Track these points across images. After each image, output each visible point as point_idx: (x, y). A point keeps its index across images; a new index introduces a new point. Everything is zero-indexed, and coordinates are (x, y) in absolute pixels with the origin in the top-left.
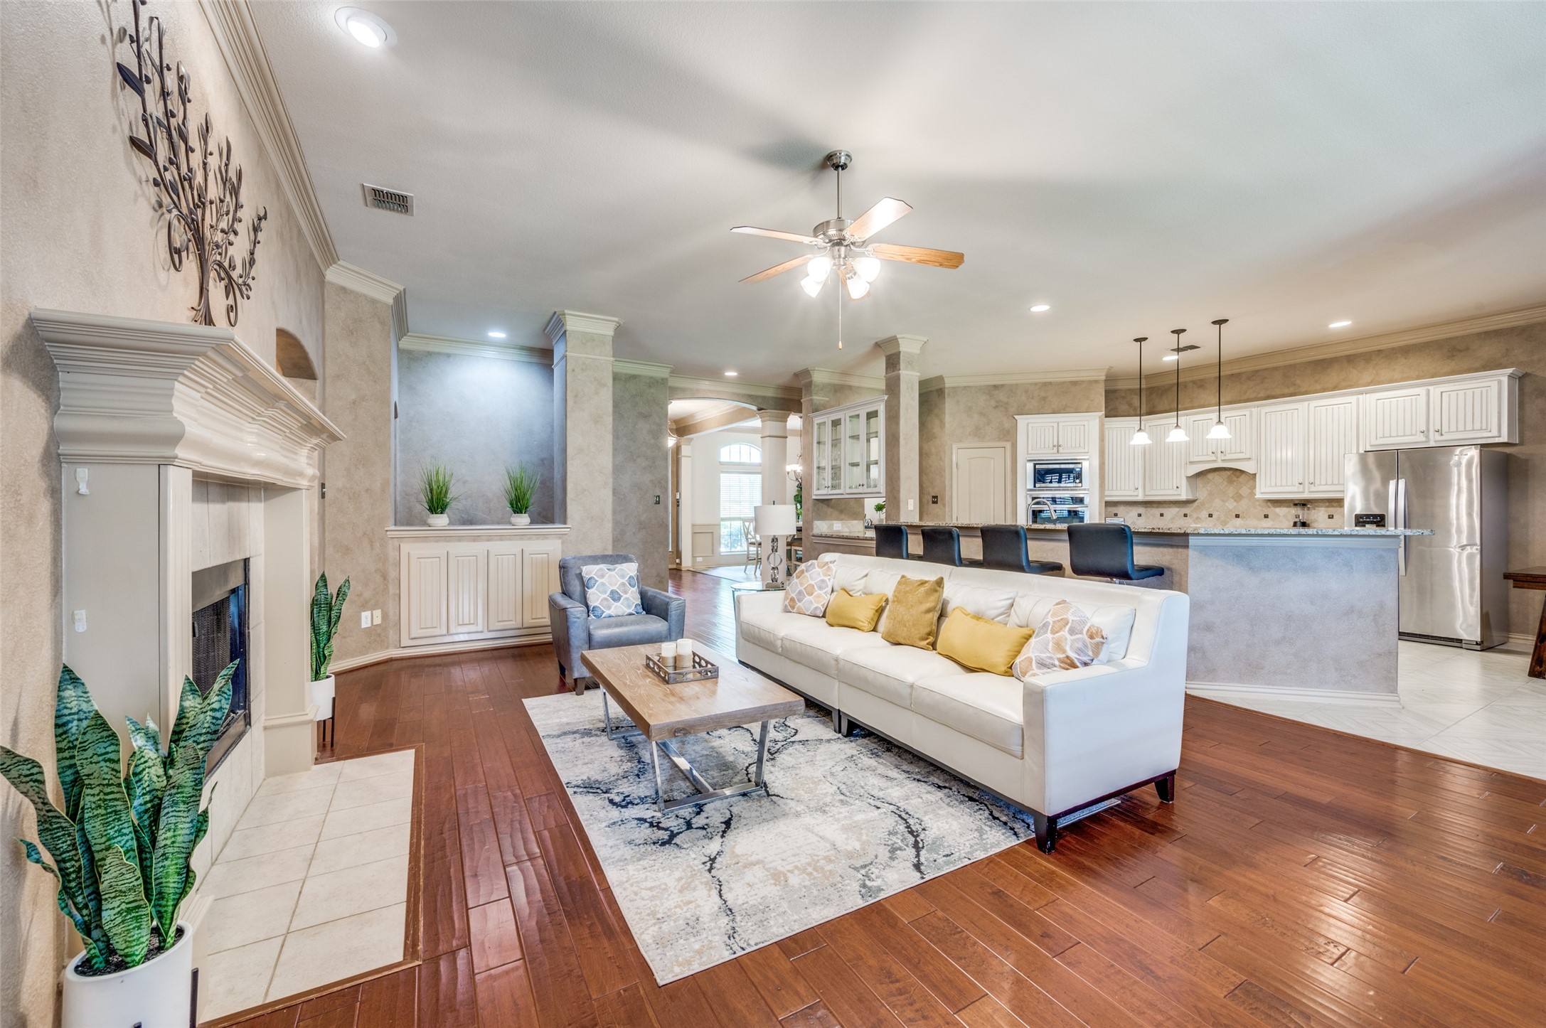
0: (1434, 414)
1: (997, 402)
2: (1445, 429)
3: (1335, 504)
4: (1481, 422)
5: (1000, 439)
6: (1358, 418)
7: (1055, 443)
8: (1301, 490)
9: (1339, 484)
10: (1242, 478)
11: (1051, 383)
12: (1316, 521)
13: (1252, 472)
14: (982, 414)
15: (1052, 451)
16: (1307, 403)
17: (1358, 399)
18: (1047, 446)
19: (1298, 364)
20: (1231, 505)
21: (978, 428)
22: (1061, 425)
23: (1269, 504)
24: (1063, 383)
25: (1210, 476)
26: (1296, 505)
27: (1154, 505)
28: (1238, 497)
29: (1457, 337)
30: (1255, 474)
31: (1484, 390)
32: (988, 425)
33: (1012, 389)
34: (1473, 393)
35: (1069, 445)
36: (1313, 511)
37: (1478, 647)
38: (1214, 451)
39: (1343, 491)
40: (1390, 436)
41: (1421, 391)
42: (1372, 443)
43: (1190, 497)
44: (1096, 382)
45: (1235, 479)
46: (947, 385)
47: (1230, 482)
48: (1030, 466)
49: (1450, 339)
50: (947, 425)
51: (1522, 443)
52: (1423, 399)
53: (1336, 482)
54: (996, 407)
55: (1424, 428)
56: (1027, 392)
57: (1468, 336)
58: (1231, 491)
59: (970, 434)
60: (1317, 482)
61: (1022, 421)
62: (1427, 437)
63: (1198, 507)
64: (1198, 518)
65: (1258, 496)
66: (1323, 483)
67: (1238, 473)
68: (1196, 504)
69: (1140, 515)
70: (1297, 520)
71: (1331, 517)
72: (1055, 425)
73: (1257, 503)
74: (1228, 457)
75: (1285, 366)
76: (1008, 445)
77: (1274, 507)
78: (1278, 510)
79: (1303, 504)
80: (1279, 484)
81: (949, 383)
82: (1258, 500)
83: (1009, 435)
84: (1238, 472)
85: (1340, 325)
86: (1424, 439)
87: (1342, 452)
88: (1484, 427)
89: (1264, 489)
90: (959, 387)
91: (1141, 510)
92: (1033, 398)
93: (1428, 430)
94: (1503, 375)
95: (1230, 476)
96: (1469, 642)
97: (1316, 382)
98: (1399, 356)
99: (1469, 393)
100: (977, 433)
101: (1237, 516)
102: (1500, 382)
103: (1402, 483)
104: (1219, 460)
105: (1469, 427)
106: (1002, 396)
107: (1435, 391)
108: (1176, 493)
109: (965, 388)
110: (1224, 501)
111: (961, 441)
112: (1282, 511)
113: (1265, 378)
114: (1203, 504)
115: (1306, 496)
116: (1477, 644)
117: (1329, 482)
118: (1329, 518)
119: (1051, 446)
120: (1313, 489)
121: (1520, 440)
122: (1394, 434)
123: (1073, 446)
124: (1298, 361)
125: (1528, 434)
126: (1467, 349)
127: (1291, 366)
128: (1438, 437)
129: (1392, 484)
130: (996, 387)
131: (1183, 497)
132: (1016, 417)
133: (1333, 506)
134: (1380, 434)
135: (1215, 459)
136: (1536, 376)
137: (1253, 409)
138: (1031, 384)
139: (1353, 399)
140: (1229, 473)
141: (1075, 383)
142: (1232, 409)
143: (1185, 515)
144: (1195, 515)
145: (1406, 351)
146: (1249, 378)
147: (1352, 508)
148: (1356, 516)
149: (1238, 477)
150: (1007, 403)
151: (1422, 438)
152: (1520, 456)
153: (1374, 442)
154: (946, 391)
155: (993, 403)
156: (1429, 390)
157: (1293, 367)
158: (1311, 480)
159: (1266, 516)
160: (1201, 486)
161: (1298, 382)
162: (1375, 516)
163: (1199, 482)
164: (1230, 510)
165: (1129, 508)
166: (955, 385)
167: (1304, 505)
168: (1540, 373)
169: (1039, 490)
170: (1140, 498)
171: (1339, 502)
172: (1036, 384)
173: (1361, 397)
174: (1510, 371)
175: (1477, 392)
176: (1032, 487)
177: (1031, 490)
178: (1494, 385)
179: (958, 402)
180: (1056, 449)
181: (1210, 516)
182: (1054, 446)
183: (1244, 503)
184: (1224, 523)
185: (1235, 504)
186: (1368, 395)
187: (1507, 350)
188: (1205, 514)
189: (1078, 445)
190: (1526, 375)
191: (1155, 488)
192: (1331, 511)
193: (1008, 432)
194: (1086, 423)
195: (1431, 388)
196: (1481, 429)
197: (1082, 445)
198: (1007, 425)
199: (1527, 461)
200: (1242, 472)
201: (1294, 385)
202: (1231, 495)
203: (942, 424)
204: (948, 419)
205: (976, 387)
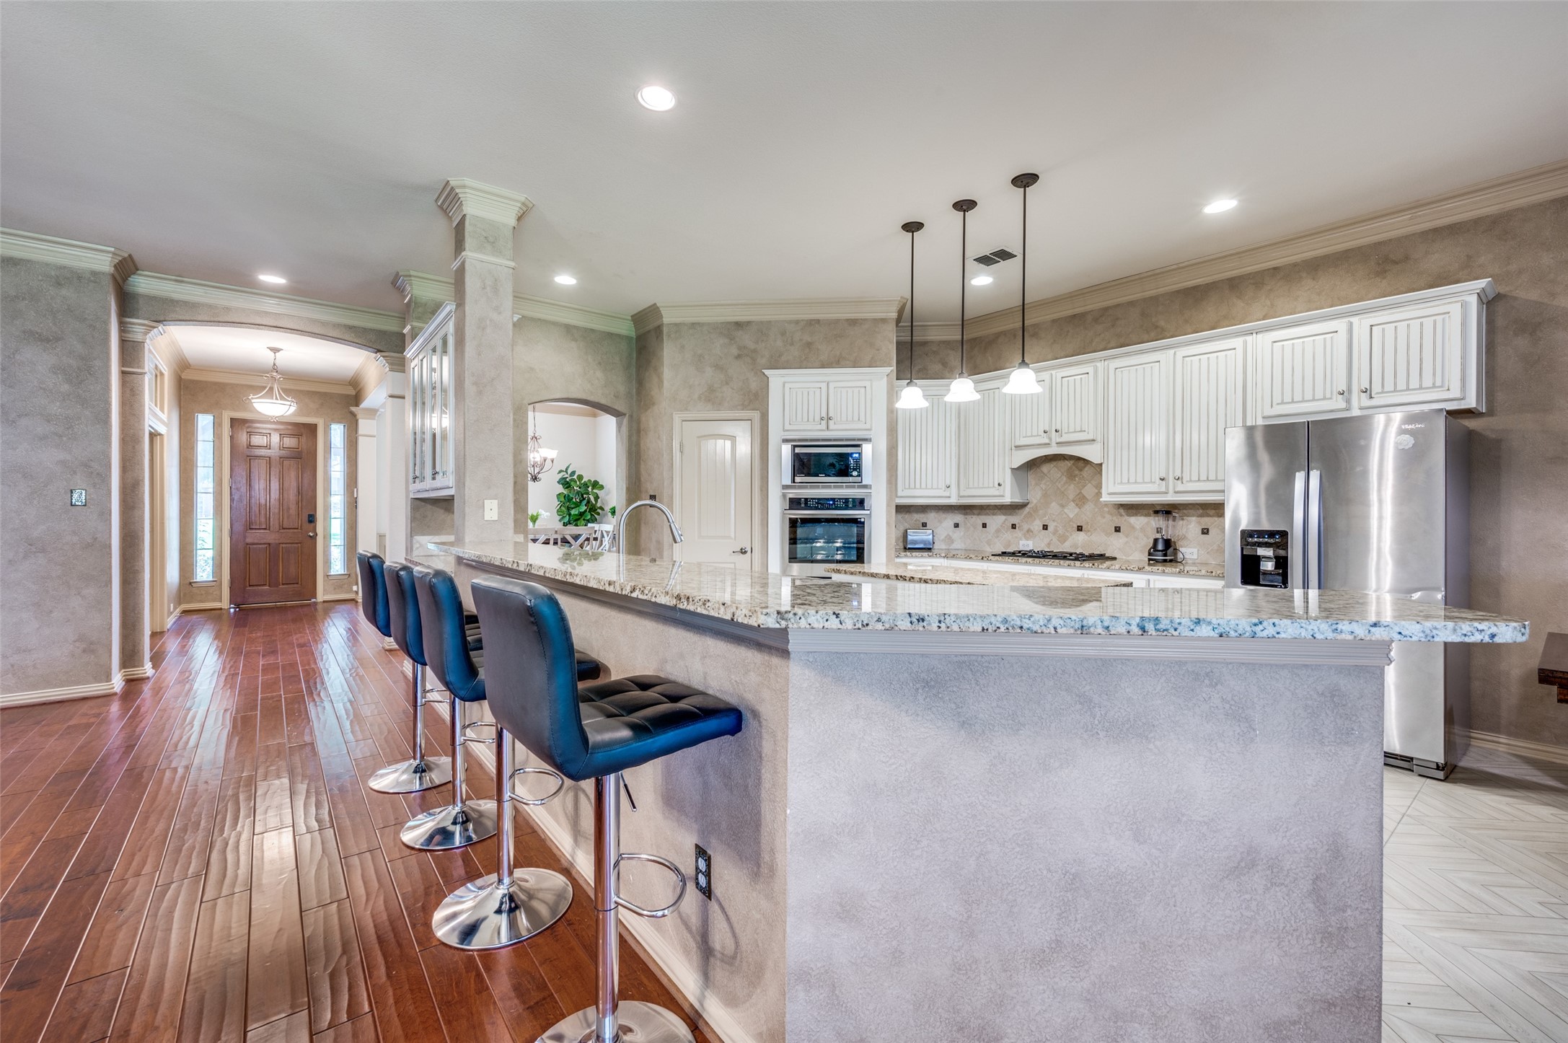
0: (1361, 362)
1: (739, 348)
2: (1376, 387)
3: (1212, 512)
4: (1434, 374)
5: (744, 407)
6: (1245, 373)
7: (824, 414)
8: (1163, 489)
9: (1216, 480)
10: (1087, 472)
11: (818, 321)
12: (1184, 538)
13: (1096, 460)
14: (718, 367)
15: (819, 427)
16: (1172, 352)
17: (1245, 343)
18: (811, 419)
19: (1162, 295)
20: (1071, 511)
21: (711, 390)
22: (831, 386)
23: (1122, 511)
24: (837, 321)
25: (1045, 468)
26: (1156, 512)
27: (975, 512)
28: (1081, 500)
29: (1390, 240)
30: (1101, 464)
31: (1439, 318)
32: (727, 384)
33: (762, 329)
34: (1422, 324)
35: (844, 418)
36: (1181, 522)
37: (1441, 775)
38: (1047, 429)
39: (1223, 491)
40: (1293, 402)
41: (1340, 325)
42: (1266, 414)
43: (1018, 500)
44: (884, 321)
45: (1077, 472)
46: (666, 320)
47: (1071, 477)
48: (786, 450)
49: (1380, 243)
50: (666, 383)
51: (1490, 412)
52: (1342, 338)
53: (1212, 477)
54: (738, 357)
55: (1343, 387)
56: (783, 334)
57: (1407, 237)
58: (1072, 490)
59: (700, 398)
60: (1186, 478)
61: (777, 379)
62: (1348, 401)
63: (1030, 515)
64: (1029, 531)
65: (1105, 498)
66: (1195, 477)
67: (1081, 464)
68: (1027, 509)
69: (957, 526)
70: (1158, 536)
71: (1205, 531)
72: (824, 386)
73: (1106, 509)
74: (1065, 438)
75: (1145, 300)
76: (756, 415)
77: (1128, 515)
78: (1133, 520)
79: (1167, 511)
80: (1132, 480)
81: (668, 318)
82: (1106, 504)
83: (756, 401)
84: (1080, 462)
85: (1221, 206)
86: (1343, 405)
87: (1221, 426)
88: (1438, 383)
89: (1115, 487)
90: (684, 324)
91: (958, 518)
92: (792, 344)
93: (1350, 390)
94: (1469, 292)
95: (1070, 468)
96: (1424, 764)
97: (1186, 321)
98: (1304, 275)
99: (1415, 325)
100: (711, 397)
101: (1080, 529)
102: (1464, 305)
103: (1315, 476)
104: (1054, 444)
105: (1414, 383)
106: (747, 339)
107: (1361, 324)
108: (997, 493)
109: (693, 325)
110: (1063, 506)
111: (686, 409)
112: (1138, 521)
113: (1117, 319)
114: (1036, 510)
115: (1171, 498)
116: (1438, 768)
117: (1203, 477)
118: (1203, 533)
119: (818, 418)
120: (1180, 487)
121: (1487, 408)
122: (1298, 397)
123: (850, 418)
124: (1161, 290)
125: (1500, 396)
126: (1407, 258)
127: (1151, 298)
128: (1365, 402)
129: (1300, 478)
130: (739, 325)
131: (1007, 499)
132: (767, 372)
133: (1209, 516)
134: (1277, 399)
135: (1047, 441)
136: (1515, 298)
137: (1098, 364)
138: (790, 322)
139: (1237, 342)
140: (1069, 463)
141: (853, 322)
142: (1071, 365)
143: (1014, 526)
144: (1026, 527)
145: (1315, 267)
146: (1096, 320)
147: (1236, 522)
148: (1243, 532)
149: (1081, 470)
150: (755, 351)
151: (1340, 403)
152: (1488, 433)
153: (1269, 412)
154: (665, 330)
155: (735, 351)
156: (1351, 324)
157: (1155, 299)
158: (1178, 474)
159: (1117, 530)
160: (1033, 483)
161: (1162, 323)
162: (1272, 534)
163: (1032, 477)
164: (1071, 520)
165: (942, 515)
166: (678, 320)
167: (1168, 513)
168: (1522, 294)
169: (800, 487)
170: (953, 500)
171: (1217, 509)
172: (797, 322)
173: (1249, 338)
174: (1482, 283)
175: (1428, 323)
176: (789, 482)
177: (785, 487)
178: (1455, 310)
179: (683, 347)
180: (824, 423)
181: (1045, 527)
182: (822, 419)
183: (1089, 507)
184: (1063, 539)
185: (1077, 510)
186: (1260, 336)
187: (1469, 257)
188: (1037, 525)
189: (856, 418)
190: (1498, 297)
191: (971, 486)
192: (1207, 522)
193: (756, 395)
194: (867, 384)
195: (1355, 320)
196: (1434, 386)
197: (862, 418)
198: (754, 385)
199: (1498, 442)
200: (1086, 462)
201: (1157, 327)
202: (1071, 497)
203: (661, 381)
204: (667, 373)
205: (709, 324)
